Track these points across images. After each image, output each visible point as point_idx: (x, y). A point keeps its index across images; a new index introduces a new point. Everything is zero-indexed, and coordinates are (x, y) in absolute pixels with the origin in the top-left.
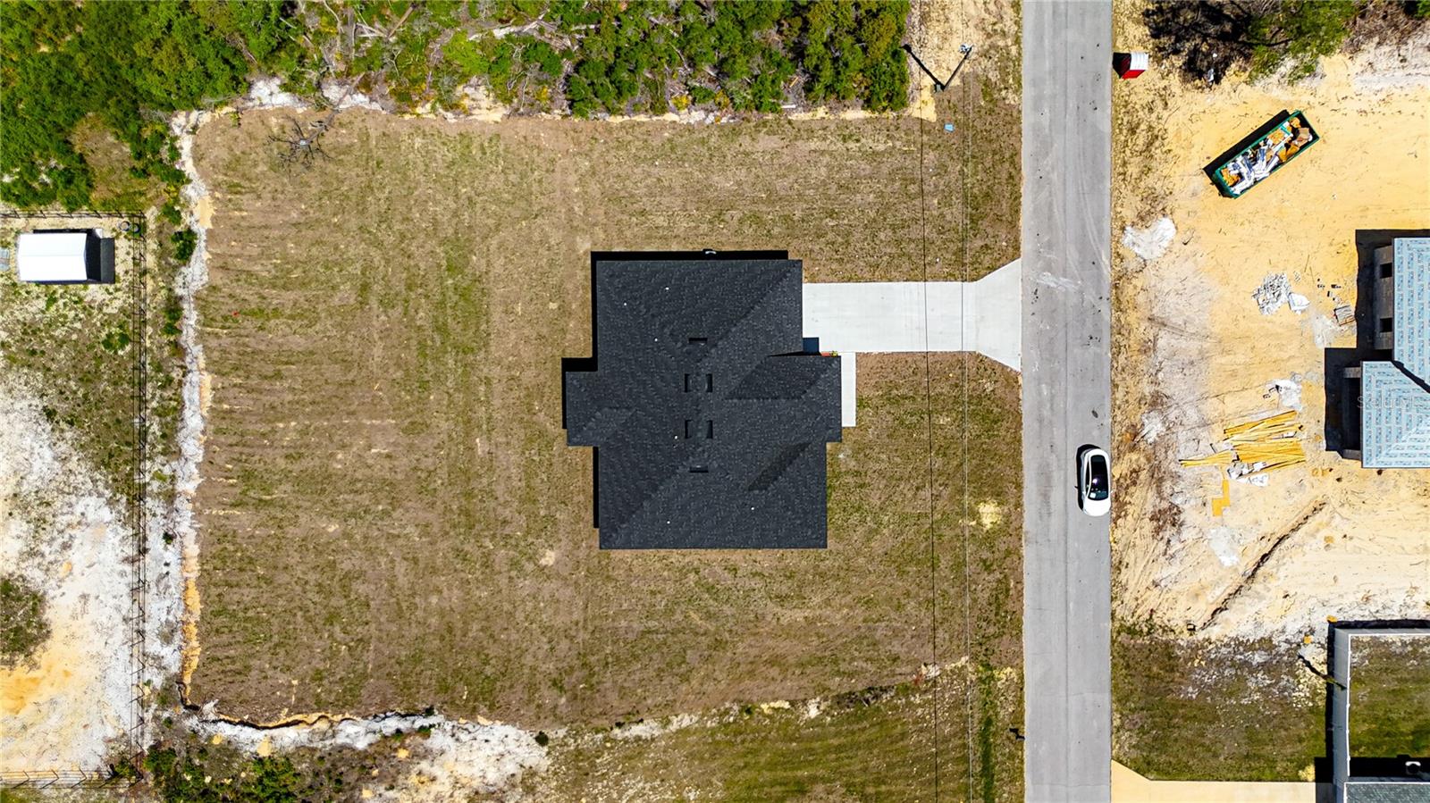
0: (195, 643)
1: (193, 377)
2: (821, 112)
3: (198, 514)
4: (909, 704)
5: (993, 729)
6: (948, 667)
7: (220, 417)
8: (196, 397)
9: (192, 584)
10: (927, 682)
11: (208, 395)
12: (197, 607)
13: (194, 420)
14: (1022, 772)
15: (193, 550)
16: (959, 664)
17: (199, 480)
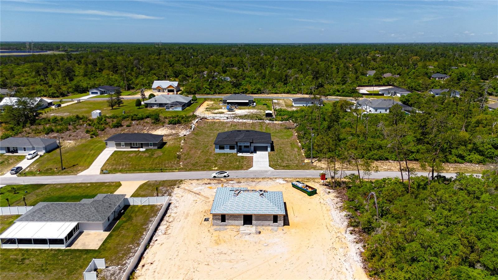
0: (211, 121)
1: (252, 121)
7: (245, 123)
9: (220, 120)
10: (179, 163)
12: (216, 121)
13: (244, 121)
14: (152, 173)
16: (181, 166)
17: (236, 121)
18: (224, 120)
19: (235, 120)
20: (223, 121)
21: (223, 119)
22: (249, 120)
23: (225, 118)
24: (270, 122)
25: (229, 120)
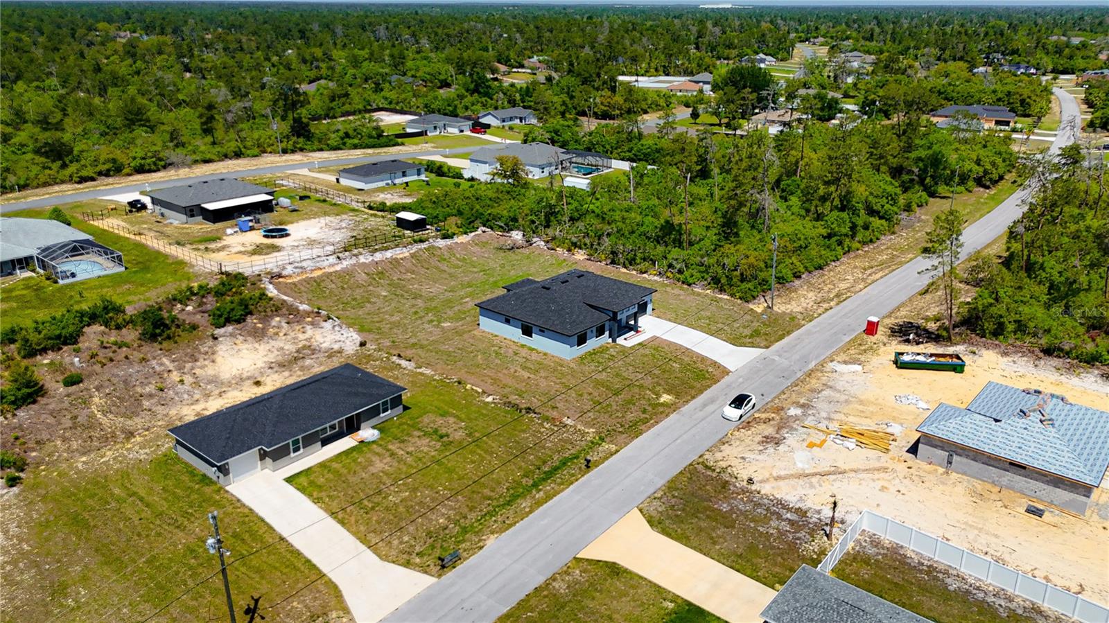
0: (298, 278)
1: (404, 249)
2: (708, 291)
3: (355, 265)
4: (541, 425)
5: (575, 461)
6: (579, 427)
7: (395, 262)
8: (398, 252)
9: (323, 271)
10: (561, 423)
11: (401, 256)
12: (315, 274)
13: (389, 254)
14: (572, 483)
15: (338, 268)
16: (587, 430)
17: (367, 261)
18: (333, 265)
19: (362, 259)
20: (332, 270)
21: (326, 263)
22: (398, 250)
23: (332, 259)
24: (449, 242)
25: (345, 264)
